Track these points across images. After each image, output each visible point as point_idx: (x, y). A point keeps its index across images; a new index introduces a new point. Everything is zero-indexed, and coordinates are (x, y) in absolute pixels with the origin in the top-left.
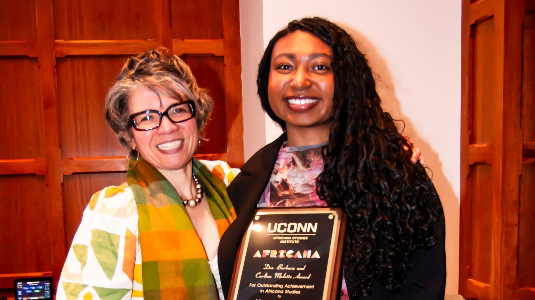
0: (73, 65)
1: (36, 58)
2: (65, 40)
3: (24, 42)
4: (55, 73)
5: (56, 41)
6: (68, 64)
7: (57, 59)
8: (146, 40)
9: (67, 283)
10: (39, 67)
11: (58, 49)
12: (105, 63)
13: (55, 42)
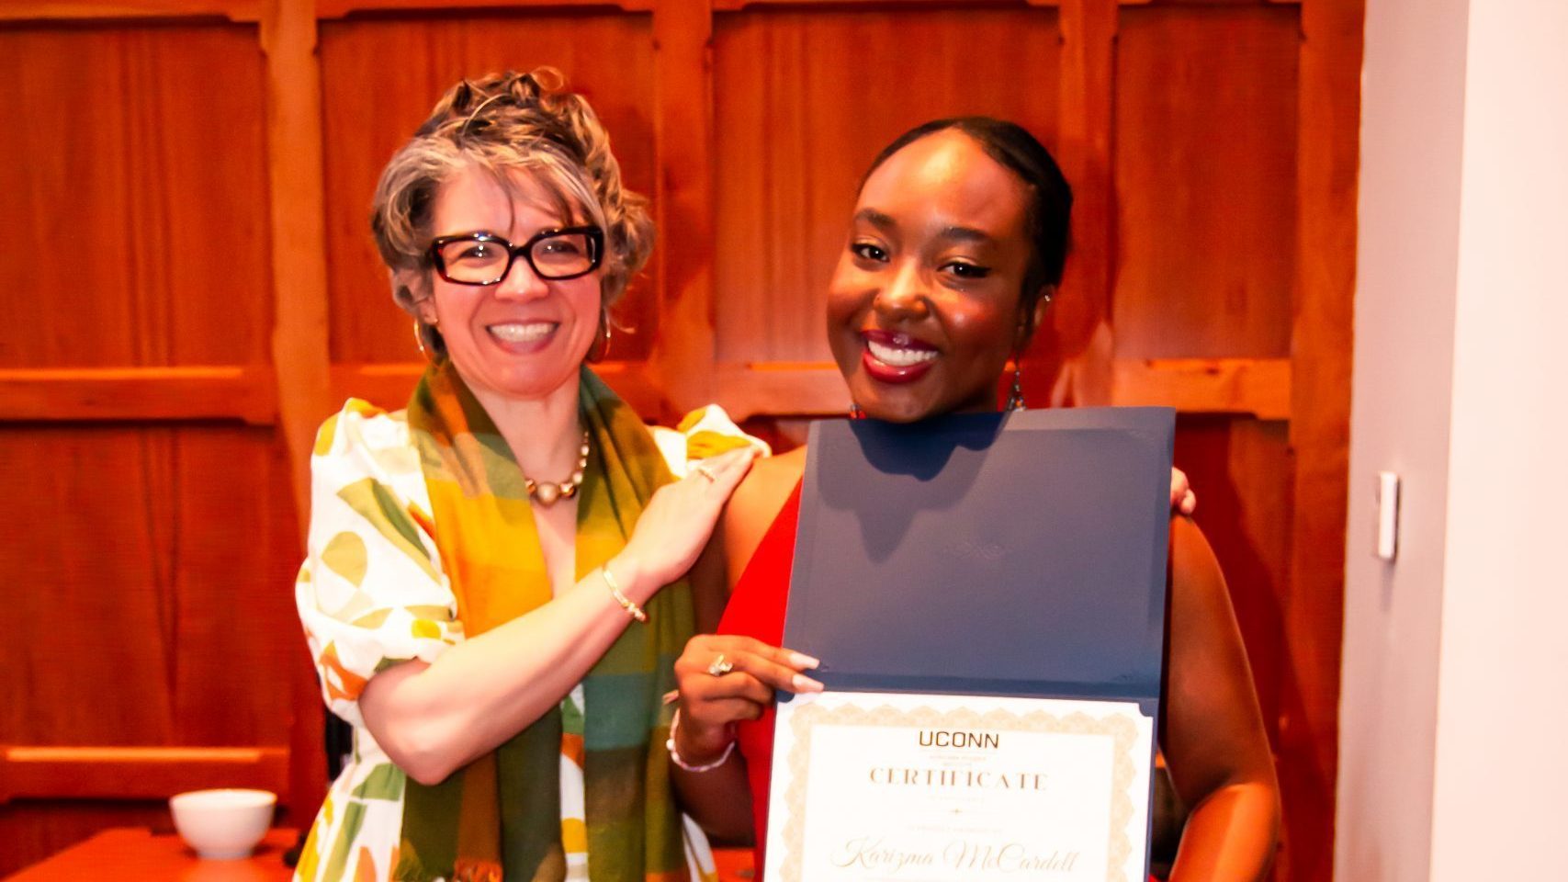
1: (644, 16)
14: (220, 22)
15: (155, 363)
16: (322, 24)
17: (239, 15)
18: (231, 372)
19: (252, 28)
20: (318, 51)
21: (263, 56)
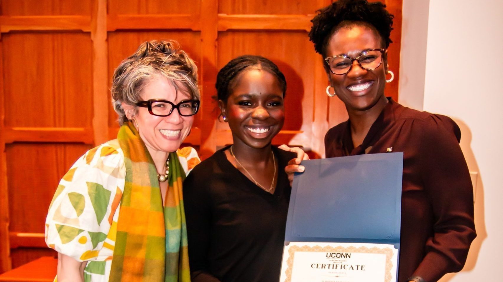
0: (233, 40)
1: (199, 32)
2: (228, 14)
3: (189, 15)
4: (215, 47)
5: (221, 15)
6: (229, 38)
7: (220, 33)
8: (306, 15)
9: (61, 225)
10: (202, 40)
11: (221, 23)
12: (264, 38)
13: (218, 16)
14: (80, 32)
15: (60, 126)
16: (109, 33)
17: (85, 30)
18: (81, 129)
19: (89, 33)
20: (107, 40)
21: (92, 41)
